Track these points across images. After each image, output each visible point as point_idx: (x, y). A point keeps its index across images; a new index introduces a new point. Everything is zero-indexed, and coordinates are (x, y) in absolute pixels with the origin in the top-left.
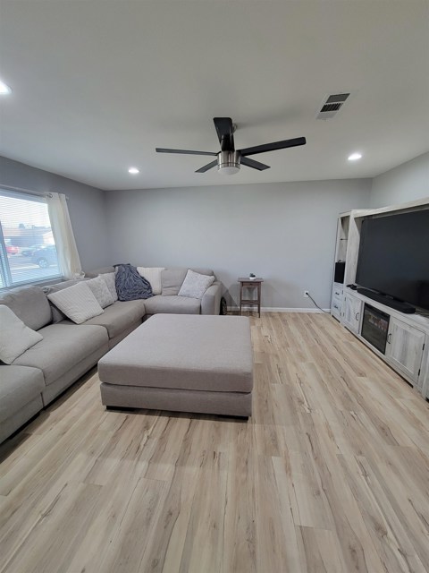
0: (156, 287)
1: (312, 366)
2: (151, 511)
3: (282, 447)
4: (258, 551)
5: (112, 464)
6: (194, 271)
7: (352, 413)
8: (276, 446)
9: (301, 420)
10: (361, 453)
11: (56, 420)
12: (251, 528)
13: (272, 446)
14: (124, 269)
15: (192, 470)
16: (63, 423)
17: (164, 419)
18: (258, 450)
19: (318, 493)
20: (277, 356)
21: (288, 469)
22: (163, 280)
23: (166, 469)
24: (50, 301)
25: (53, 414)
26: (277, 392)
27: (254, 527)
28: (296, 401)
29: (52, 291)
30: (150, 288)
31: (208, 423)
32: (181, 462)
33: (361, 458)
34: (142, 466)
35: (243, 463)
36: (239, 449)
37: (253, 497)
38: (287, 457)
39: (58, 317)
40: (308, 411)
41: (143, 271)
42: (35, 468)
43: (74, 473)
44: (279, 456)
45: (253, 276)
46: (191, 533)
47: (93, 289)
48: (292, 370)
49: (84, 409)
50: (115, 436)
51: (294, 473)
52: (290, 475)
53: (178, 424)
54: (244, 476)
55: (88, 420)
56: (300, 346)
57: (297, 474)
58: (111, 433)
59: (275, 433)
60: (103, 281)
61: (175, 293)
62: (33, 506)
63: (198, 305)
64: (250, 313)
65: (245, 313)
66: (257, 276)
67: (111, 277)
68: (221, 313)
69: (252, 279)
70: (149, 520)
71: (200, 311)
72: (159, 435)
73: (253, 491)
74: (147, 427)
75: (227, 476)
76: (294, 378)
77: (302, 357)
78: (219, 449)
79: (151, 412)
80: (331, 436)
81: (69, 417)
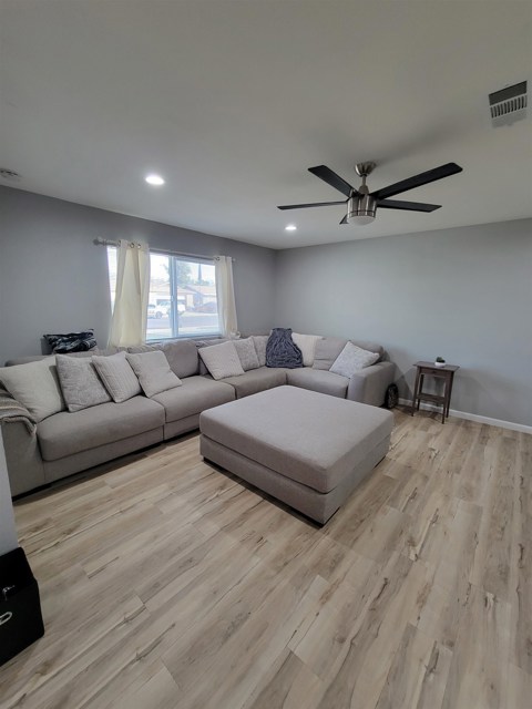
0: (307, 357)
1: (478, 511)
2: (180, 549)
3: (339, 573)
4: (234, 638)
5: (179, 501)
6: (355, 344)
7: (490, 596)
8: (332, 569)
9: (392, 561)
10: (451, 645)
11: (166, 454)
12: (243, 617)
13: (329, 565)
14: (277, 333)
15: (231, 541)
16: (169, 457)
17: (241, 488)
18: (308, 560)
19: (342, 641)
20: (426, 478)
21: (326, 597)
22: (317, 350)
23: (212, 527)
24: (199, 355)
25: (169, 448)
26: (387, 518)
27: (246, 618)
28: (404, 538)
29: (203, 346)
30: (300, 357)
31: (277, 510)
32: (227, 529)
33: (444, 650)
34: (198, 514)
35: (281, 563)
36: (288, 548)
37: (267, 595)
38: (336, 585)
39: (203, 371)
40: (413, 557)
41: (297, 338)
42: (136, 480)
43: (152, 495)
44: (327, 580)
45: (440, 360)
46: (193, 584)
47: (238, 349)
48: (435, 502)
49: (189, 453)
50: (195, 483)
51: (329, 604)
52: (323, 603)
53: (249, 497)
54: (273, 573)
55: (187, 462)
56: (479, 478)
57: (334, 607)
58: (194, 480)
59: (343, 557)
60: (251, 343)
61: (327, 367)
62: (120, 503)
63: (344, 386)
64: (433, 415)
65: (424, 413)
66: (448, 362)
67: (262, 340)
68: (385, 405)
69: (438, 364)
70: (174, 555)
71: (345, 394)
72: (227, 499)
73: (271, 591)
74: (222, 488)
75: (257, 563)
76: (428, 512)
77: (468, 492)
78: (270, 538)
79: (234, 477)
80: (422, 601)
81: (176, 454)
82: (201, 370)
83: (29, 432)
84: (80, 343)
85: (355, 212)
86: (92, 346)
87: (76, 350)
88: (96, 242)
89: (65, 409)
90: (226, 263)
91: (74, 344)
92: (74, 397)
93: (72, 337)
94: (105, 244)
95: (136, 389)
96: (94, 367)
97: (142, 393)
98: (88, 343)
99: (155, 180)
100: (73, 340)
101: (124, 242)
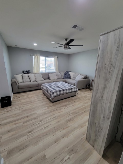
2: (31, 101)
4: (31, 110)
5: (35, 97)
6: (80, 74)
13: (49, 107)
19: (43, 113)
21: (46, 109)
22: (74, 76)
23: (37, 100)
24: (49, 76)
25: (39, 90)
27: (34, 109)
29: (50, 74)
30: (70, 77)
41: (70, 73)
61: (74, 79)
67: (63, 73)
82: (49, 78)
83: (17, 84)
84: (28, 72)
85: (64, 48)
86: (29, 73)
87: (27, 73)
88: (31, 55)
89: (23, 82)
90: (56, 58)
91: (27, 72)
92: (25, 80)
93: (26, 71)
94: (32, 55)
95: (35, 80)
96: (28, 76)
97: (36, 81)
98: (29, 72)
99: (35, 44)
100: (26, 72)
101: (35, 55)
